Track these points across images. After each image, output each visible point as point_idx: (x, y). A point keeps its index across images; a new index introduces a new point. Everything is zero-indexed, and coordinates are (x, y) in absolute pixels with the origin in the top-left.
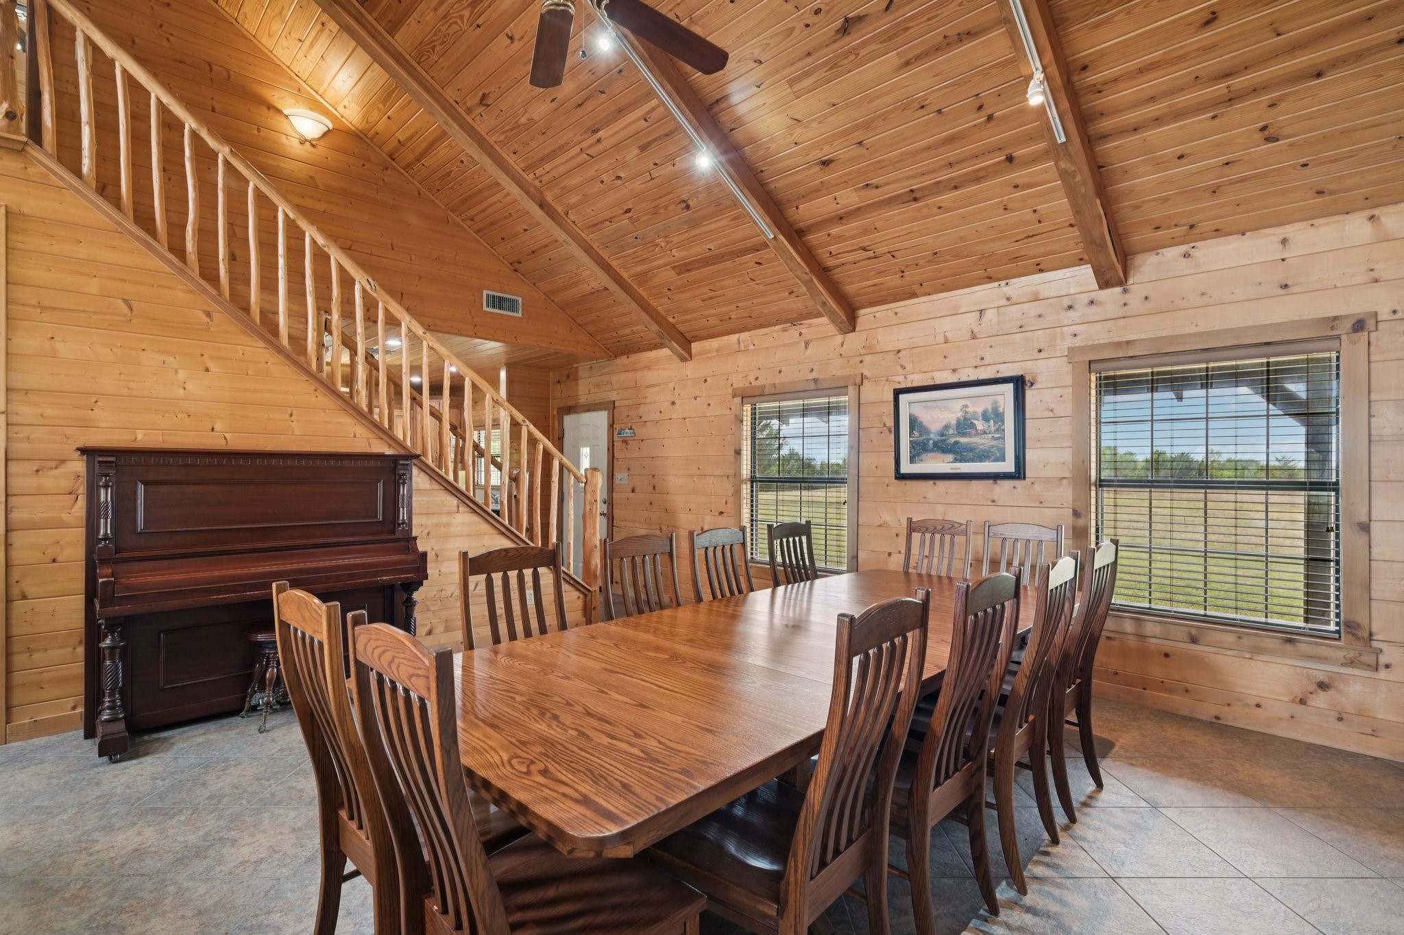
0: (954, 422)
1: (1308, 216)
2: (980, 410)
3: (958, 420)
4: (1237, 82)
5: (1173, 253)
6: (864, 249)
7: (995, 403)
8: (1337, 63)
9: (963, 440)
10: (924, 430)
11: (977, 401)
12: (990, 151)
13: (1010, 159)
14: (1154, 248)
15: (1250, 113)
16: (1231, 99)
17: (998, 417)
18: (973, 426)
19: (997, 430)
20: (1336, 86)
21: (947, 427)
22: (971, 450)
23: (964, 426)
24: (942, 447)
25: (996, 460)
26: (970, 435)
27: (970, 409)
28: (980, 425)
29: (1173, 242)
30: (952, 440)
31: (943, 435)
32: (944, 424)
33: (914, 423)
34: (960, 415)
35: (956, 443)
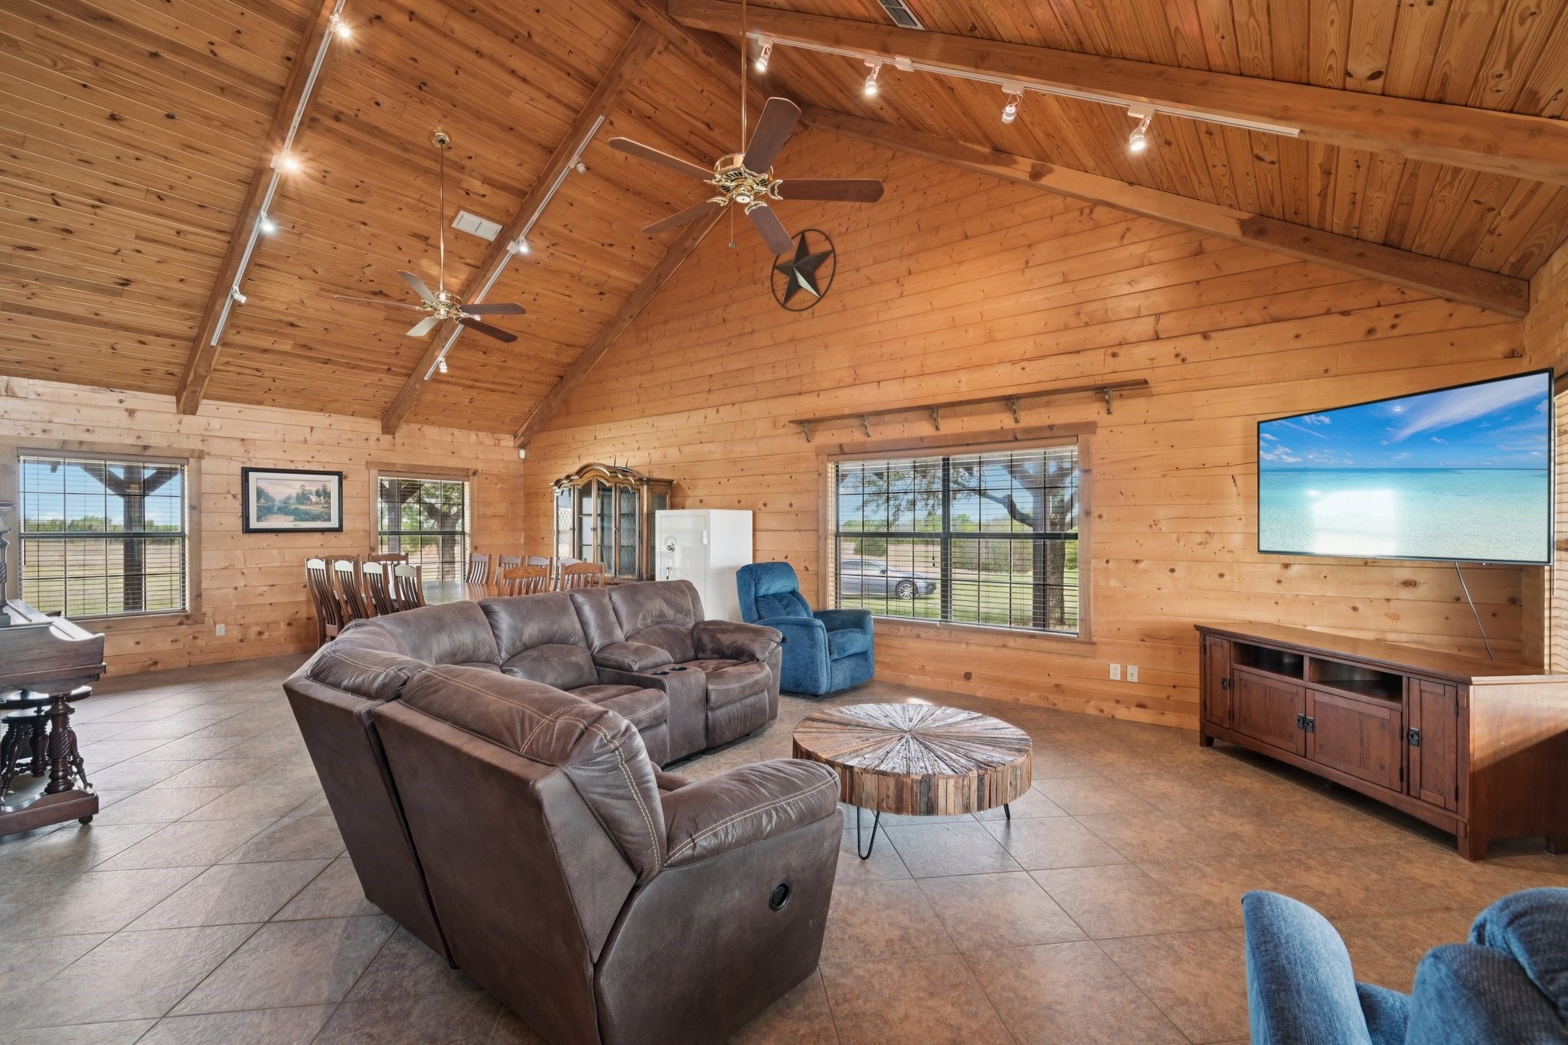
0: (295, 495)
1: (460, 427)
2: (314, 489)
3: (298, 494)
4: (476, 384)
5: (415, 426)
6: (258, 370)
7: (325, 486)
8: (498, 391)
9: (302, 507)
10: (268, 498)
11: (313, 483)
12: (384, 364)
13: (389, 369)
14: (408, 422)
15: (473, 393)
16: (471, 387)
17: (327, 494)
18: (309, 499)
19: (326, 503)
20: (495, 397)
21: (289, 498)
22: (307, 513)
23: (303, 498)
24: (284, 510)
25: (325, 520)
26: (306, 504)
27: (307, 488)
28: (314, 498)
29: (418, 422)
30: (293, 507)
31: (285, 503)
32: (286, 496)
33: (260, 493)
34: (299, 491)
35: (296, 509)
